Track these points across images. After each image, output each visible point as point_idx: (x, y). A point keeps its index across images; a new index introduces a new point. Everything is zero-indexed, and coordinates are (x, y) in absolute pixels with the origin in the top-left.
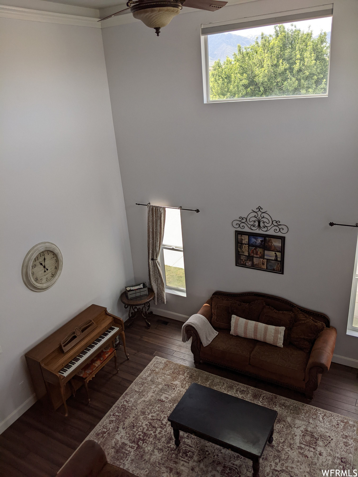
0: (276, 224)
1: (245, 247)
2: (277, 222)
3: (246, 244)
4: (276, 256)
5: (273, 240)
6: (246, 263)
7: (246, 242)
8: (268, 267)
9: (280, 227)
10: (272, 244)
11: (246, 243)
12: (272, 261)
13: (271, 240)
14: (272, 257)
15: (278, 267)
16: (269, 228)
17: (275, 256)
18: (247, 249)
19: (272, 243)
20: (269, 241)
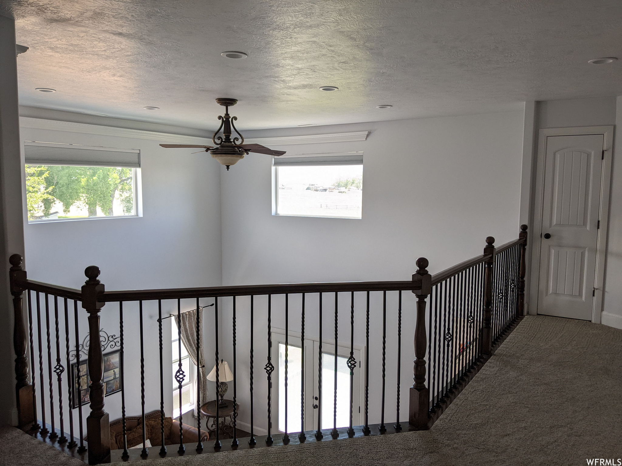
0: (111, 339)
1: (83, 380)
2: (112, 337)
3: (84, 376)
4: (115, 374)
5: (110, 357)
6: (85, 399)
7: (84, 372)
8: (107, 390)
9: (115, 341)
10: (110, 363)
11: (84, 374)
12: (111, 382)
13: (109, 358)
14: (111, 376)
15: (117, 384)
16: (105, 346)
17: (113, 375)
18: (86, 381)
19: (110, 361)
20: (107, 360)
